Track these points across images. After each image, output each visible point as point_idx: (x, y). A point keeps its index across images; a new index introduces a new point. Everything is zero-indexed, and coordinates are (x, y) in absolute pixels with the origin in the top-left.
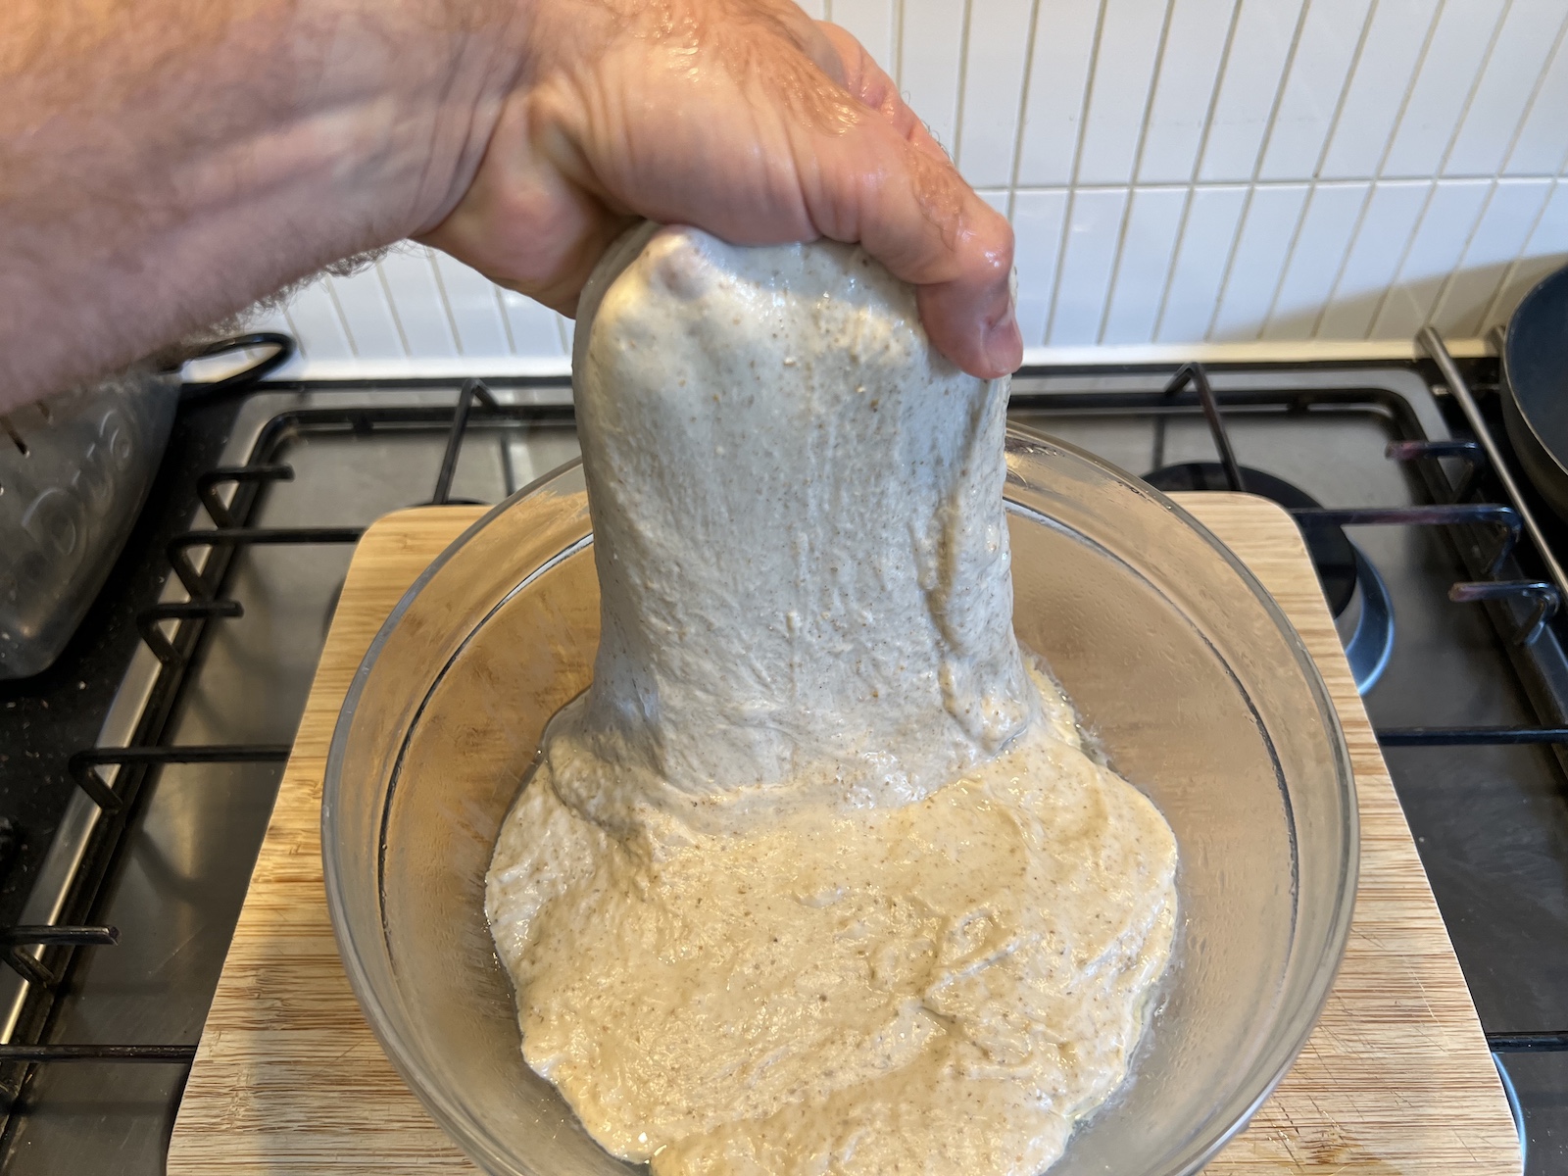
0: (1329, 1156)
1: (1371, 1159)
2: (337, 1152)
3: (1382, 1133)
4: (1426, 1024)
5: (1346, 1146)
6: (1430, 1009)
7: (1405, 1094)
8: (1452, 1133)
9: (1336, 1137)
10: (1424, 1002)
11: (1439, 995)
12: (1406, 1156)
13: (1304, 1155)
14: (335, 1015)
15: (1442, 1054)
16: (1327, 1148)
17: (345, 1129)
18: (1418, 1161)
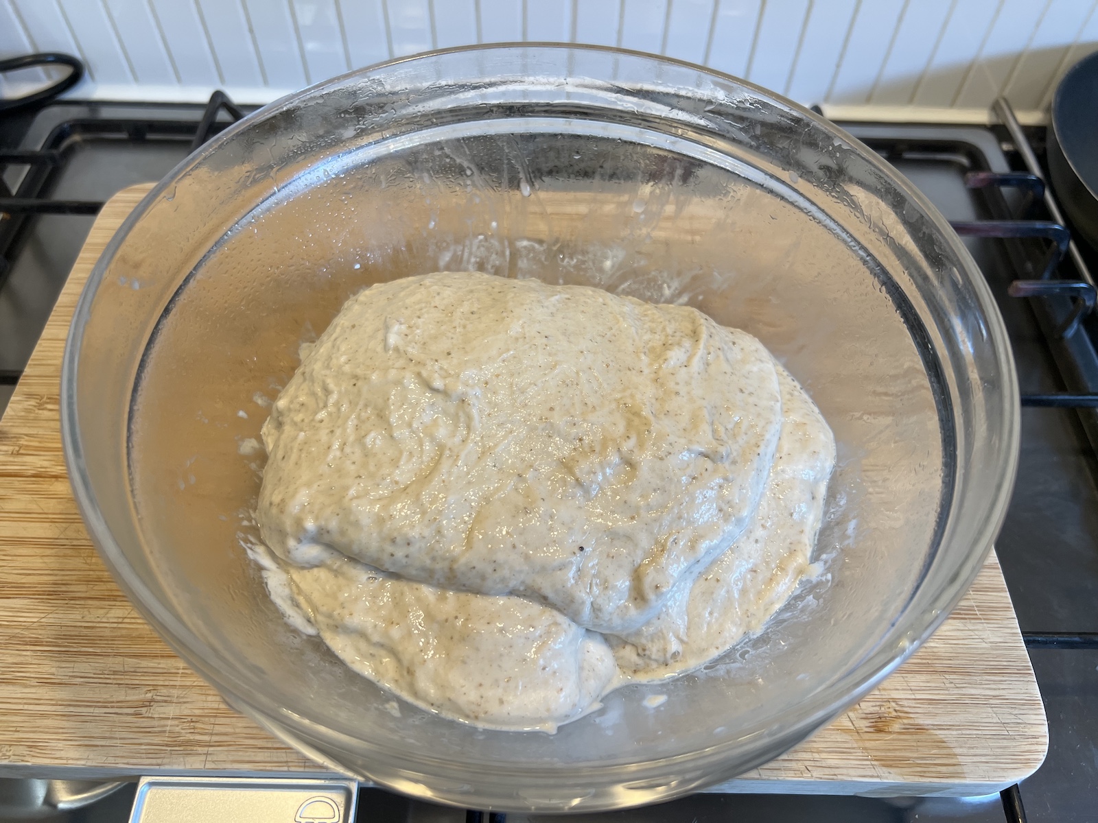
0: (884, 725)
1: (920, 729)
2: (25, 701)
3: (930, 708)
4: (973, 621)
5: (900, 717)
6: (976, 609)
7: (952, 677)
8: (990, 710)
9: (891, 710)
10: (972, 603)
11: (984, 598)
12: (950, 727)
13: (863, 725)
14: (35, 587)
15: (984, 645)
16: (883, 719)
17: (34, 682)
18: (960, 732)
